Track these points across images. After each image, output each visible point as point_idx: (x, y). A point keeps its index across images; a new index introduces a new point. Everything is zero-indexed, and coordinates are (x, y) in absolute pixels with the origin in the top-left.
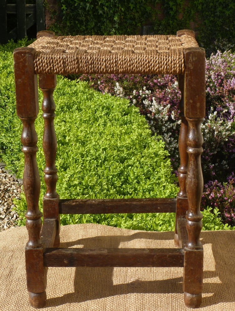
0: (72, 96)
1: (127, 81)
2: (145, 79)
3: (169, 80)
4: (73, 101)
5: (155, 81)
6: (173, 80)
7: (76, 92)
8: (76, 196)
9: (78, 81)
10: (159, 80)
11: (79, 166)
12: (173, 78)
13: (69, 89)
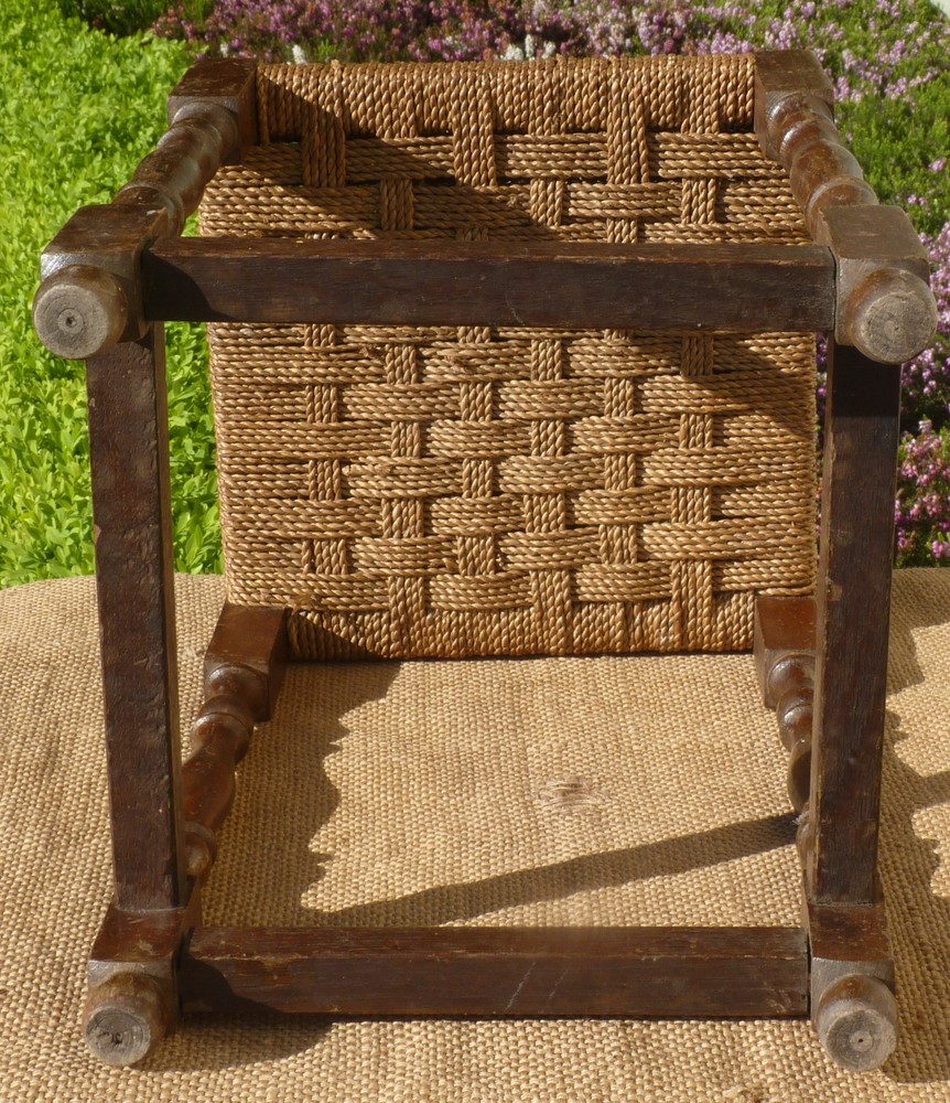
0: (127, 95)
1: (331, 43)
2: (395, 37)
3: (481, 41)
4: (133, 114)
5: (433, 44)
6: (498, 40)
7: (141, 80)
8: (180, 473)
9: (146, 39)
10: (449, 39)
11: (184, 358)
12: (499, 35)
13: (114, 67)
